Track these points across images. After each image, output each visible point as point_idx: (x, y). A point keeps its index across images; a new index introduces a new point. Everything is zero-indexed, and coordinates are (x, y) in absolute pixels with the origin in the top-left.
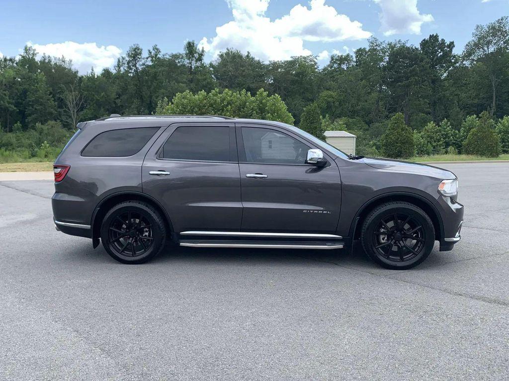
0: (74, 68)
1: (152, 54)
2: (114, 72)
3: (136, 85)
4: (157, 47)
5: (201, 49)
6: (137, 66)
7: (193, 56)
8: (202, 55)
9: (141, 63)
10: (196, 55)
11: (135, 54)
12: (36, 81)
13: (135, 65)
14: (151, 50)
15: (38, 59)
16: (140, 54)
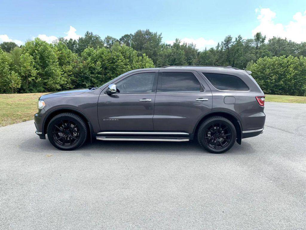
0: (196, 48)
1: (237, 40)
2: (215, 49)
3: (228, 55)
4: (240, 36)
5: (264, 37)
6: (229, 46)
7: (259, 40)
8: (264, 39)
9: (231, 44)
10: (261, 40)
11: (228, 40)
12: (180, 54)
13: (227, 45)
14: (237, 38)
15: (181, 44)
16: (231, 40)
